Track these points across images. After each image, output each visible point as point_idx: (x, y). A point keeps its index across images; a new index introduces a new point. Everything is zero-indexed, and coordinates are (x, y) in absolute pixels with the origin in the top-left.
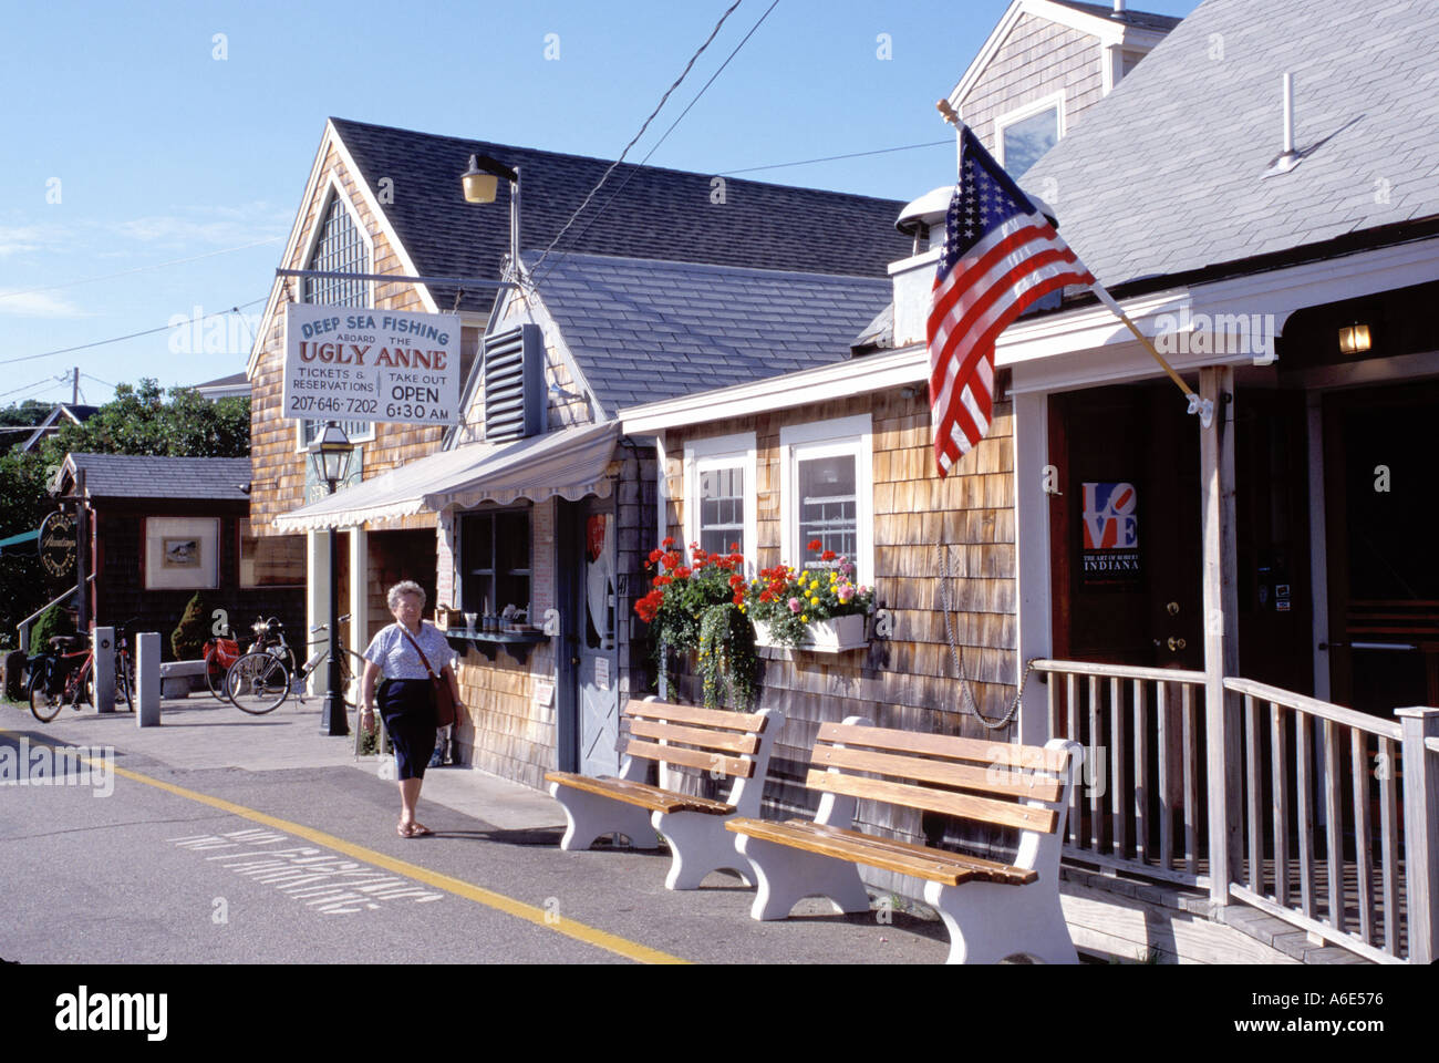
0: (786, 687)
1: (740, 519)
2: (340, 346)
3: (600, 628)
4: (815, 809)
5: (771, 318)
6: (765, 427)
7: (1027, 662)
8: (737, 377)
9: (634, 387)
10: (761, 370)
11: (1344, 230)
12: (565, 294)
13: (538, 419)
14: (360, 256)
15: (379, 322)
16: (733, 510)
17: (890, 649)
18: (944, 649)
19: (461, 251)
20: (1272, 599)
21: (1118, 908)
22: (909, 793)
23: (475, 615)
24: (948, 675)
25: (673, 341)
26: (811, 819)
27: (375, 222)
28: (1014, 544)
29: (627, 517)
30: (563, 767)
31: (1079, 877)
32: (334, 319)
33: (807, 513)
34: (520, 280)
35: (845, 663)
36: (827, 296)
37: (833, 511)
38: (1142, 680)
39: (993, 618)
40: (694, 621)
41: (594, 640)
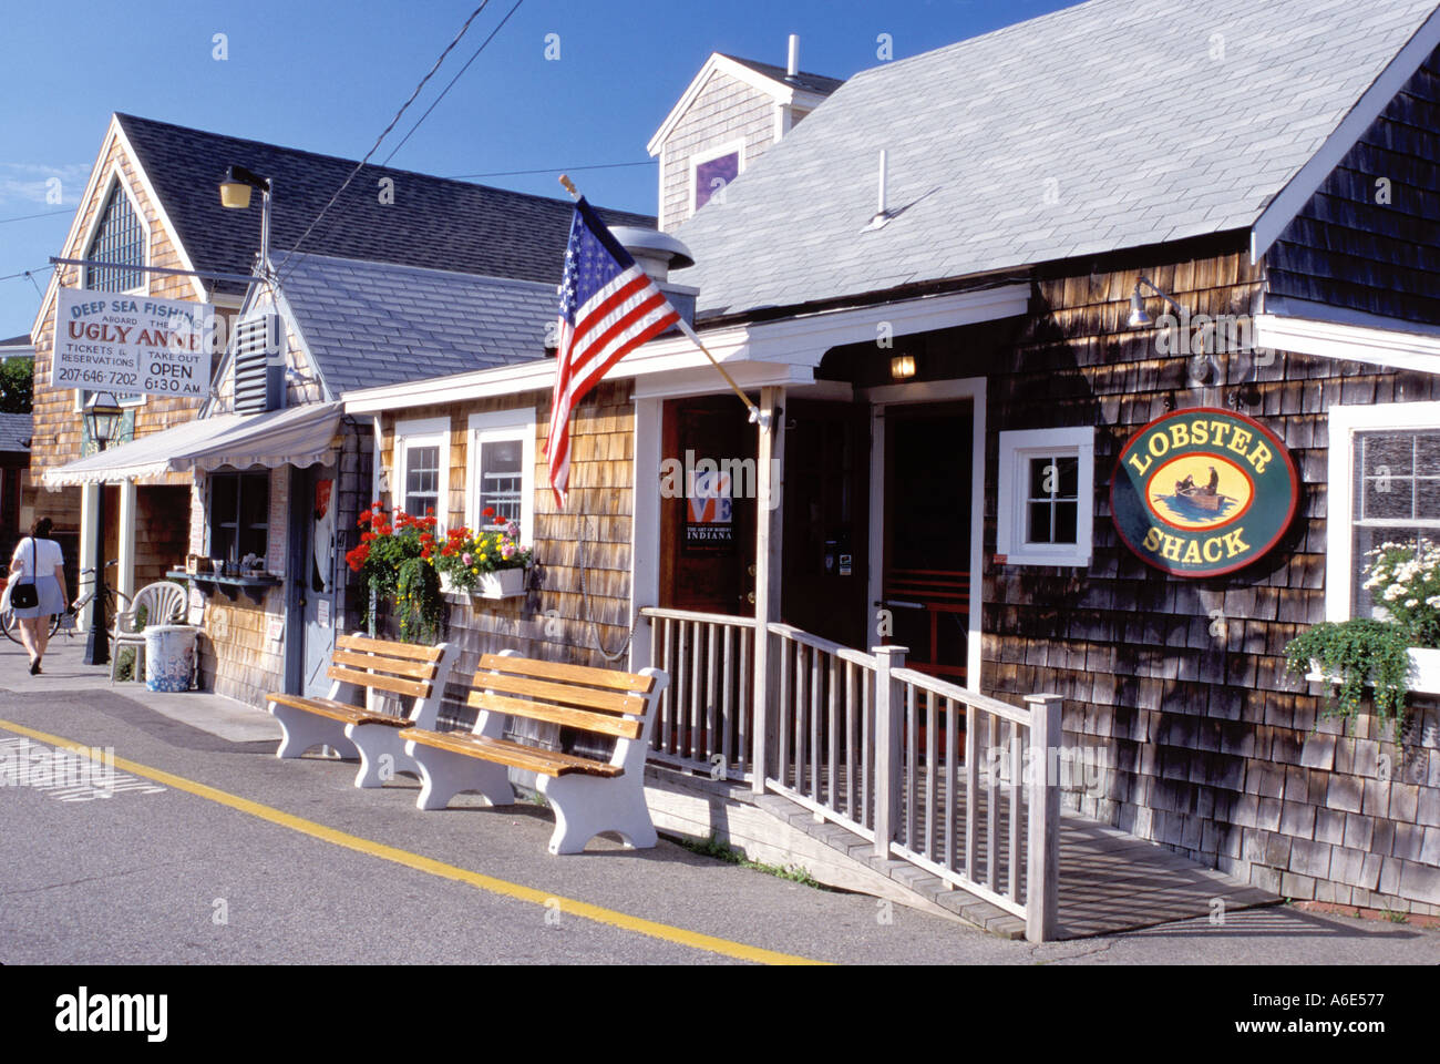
0: (465, 627)
1: (436, 489)
2: (105, 326)
3: (324, 574)
4: (473, 723)
5: (485, 319)
6: (458, 413)
7: (638, 610)
8: (450, 368)
9: (361, 373)
10: (473, 363)
11: (900, 282)
12: (306, 290)
13: (278, 395)
14: (138, 239)
15: (140, 307)
16: (430, 482)
17: (542, 595)
18: (580, 597)
19: (230, 240)
20: (836, 566)
21: (691, 799)
22: (541, 709)
23: (221, 562)
24: (582, 618)
25: (398, 335)
26: (470, 730)
27: (153, 210)
28: (631, 516)
29: (348, 482)
30: (289, 691)
31: (666, 774)
32: (100, 303)
33: (488, 485)
34: (268, 276)
35: (509, 608)
36: (536, 301)
37: (506, 484)
38: (715, 624)
39: (616, 574)
40: (394, 571)
41: (318, 586)
